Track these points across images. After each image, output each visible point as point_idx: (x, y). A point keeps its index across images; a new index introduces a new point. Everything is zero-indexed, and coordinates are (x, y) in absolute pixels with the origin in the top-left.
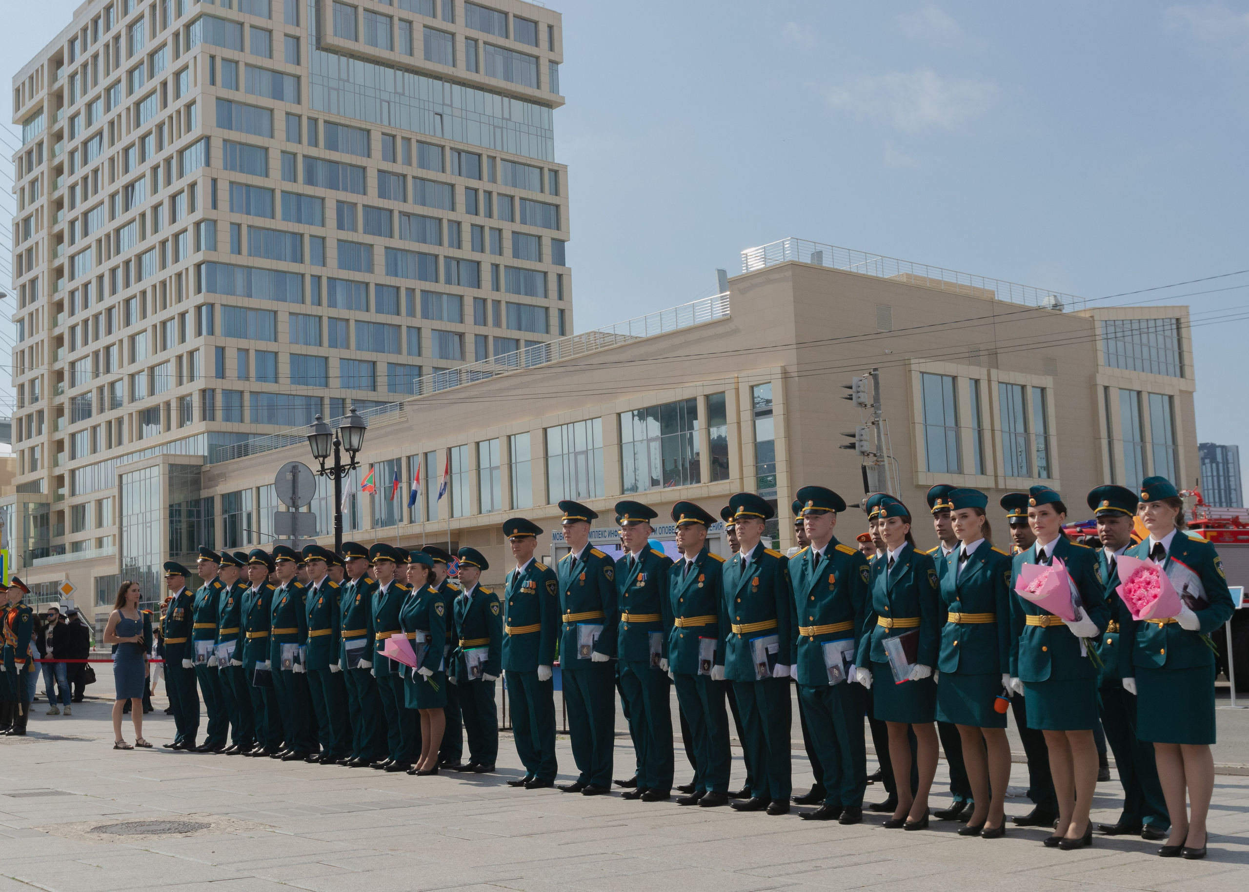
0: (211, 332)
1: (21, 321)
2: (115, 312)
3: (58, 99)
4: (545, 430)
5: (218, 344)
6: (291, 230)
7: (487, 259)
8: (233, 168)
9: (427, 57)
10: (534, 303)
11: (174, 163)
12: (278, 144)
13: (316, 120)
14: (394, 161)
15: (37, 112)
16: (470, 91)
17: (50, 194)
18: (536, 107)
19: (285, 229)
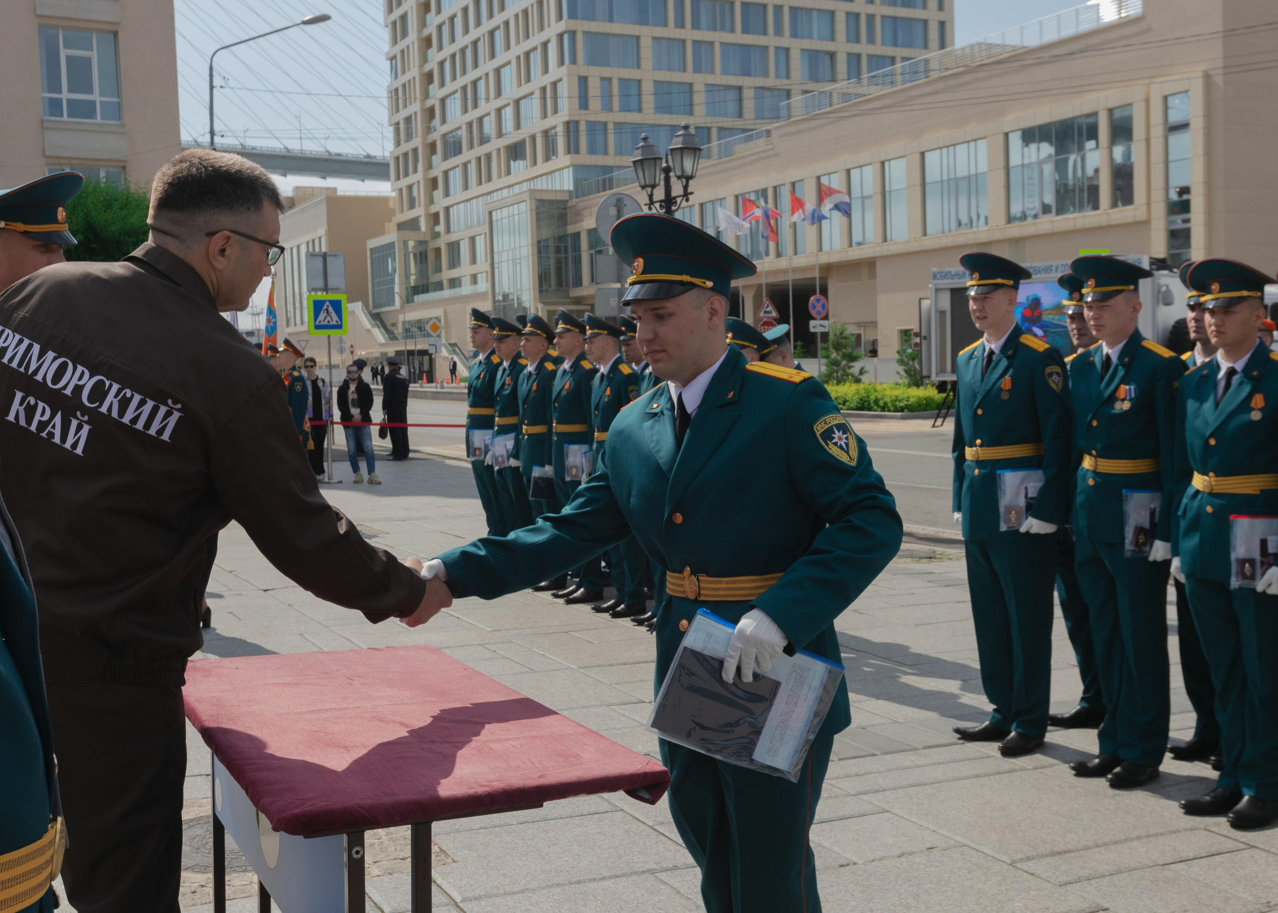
0: (574, 61)
2: (480, 44)
4: (923, 154)
5: (581, 74)
10: (912, 16)
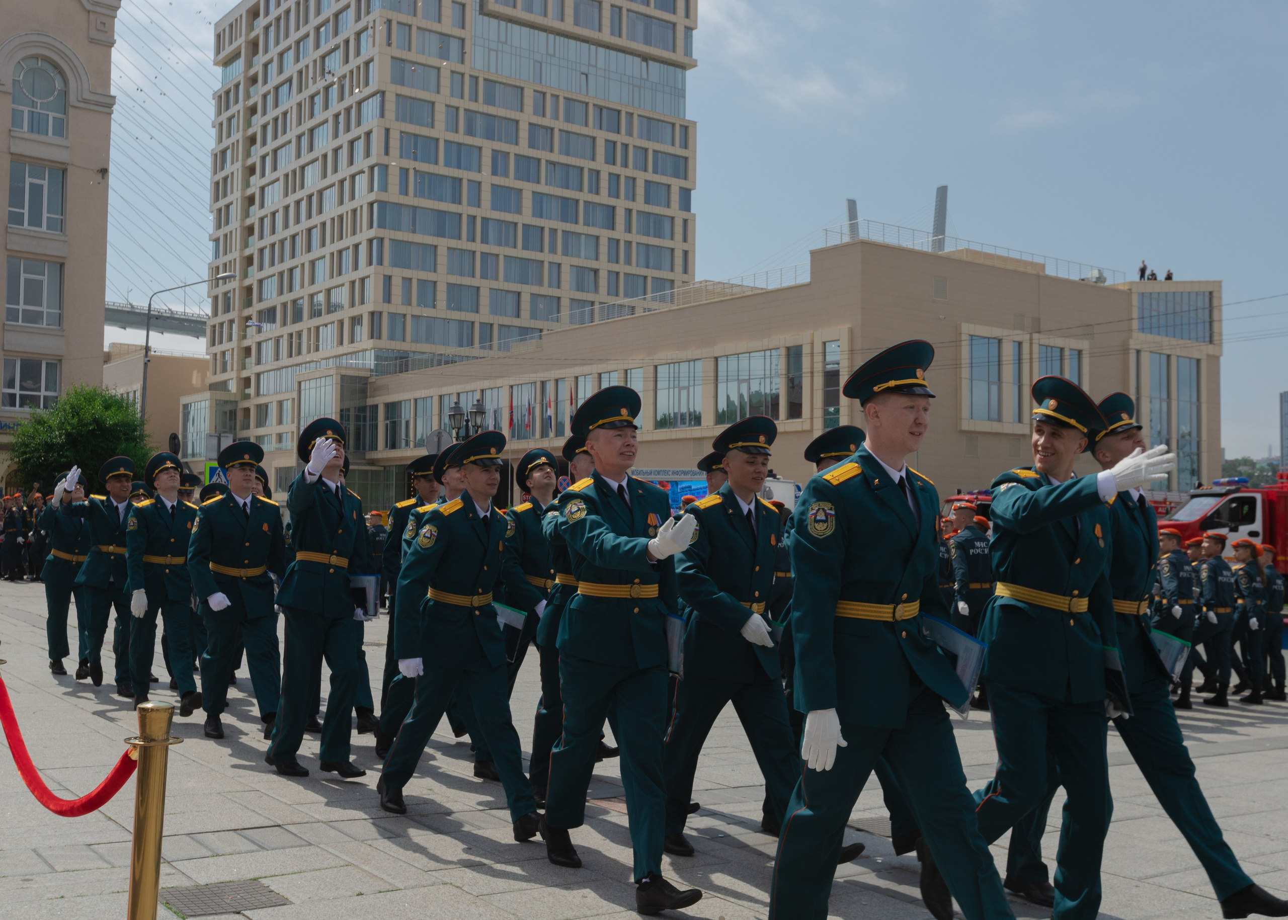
0: (380, 262)
1: (217, 241)
2: (298, 239)
3: (254, 46)
4: (656, 367)
5: (386, 273)
6: (451, 174)
7: (621, 204)
8: (404, 120)
9: (576, 23)
10: (662, 245)
11: (353, 112)
12: (443, 99)
13: (477, 78)
14: (544, 115)
15: (235, 56)
16: (613, 53)
17: (245, 130)
18: (671, 68)
19: (446, 174)
